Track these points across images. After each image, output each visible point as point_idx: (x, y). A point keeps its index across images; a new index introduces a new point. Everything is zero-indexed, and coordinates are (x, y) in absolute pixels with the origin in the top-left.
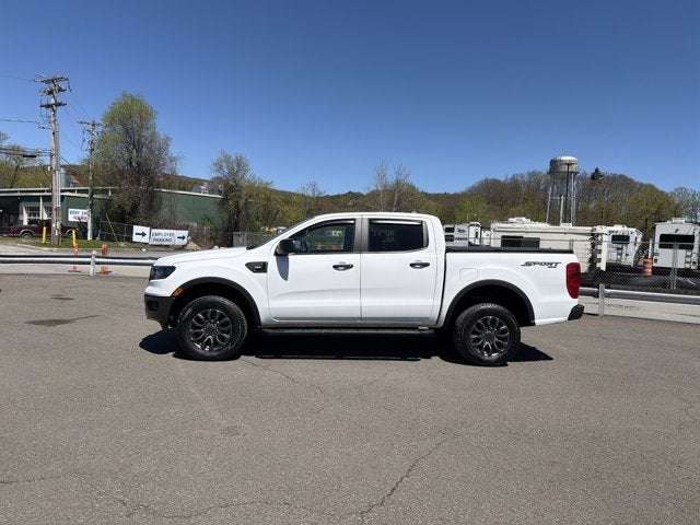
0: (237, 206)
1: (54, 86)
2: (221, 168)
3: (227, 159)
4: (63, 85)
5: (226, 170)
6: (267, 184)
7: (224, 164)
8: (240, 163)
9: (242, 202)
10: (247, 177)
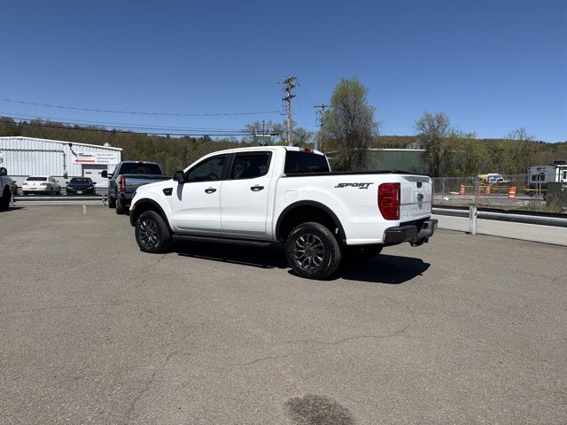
0: (437, 157)
1: (289, 84)
2: (424, 126)
3: (428, 118)
4: (293, 83)
5: (427, 127)
6: (470, 135)
7: (426, 123)
8: (440, 120)
9: (441, 153)
10: (447, 130)
